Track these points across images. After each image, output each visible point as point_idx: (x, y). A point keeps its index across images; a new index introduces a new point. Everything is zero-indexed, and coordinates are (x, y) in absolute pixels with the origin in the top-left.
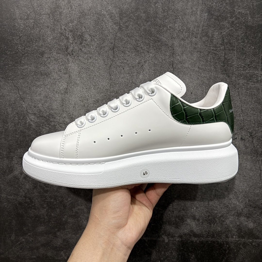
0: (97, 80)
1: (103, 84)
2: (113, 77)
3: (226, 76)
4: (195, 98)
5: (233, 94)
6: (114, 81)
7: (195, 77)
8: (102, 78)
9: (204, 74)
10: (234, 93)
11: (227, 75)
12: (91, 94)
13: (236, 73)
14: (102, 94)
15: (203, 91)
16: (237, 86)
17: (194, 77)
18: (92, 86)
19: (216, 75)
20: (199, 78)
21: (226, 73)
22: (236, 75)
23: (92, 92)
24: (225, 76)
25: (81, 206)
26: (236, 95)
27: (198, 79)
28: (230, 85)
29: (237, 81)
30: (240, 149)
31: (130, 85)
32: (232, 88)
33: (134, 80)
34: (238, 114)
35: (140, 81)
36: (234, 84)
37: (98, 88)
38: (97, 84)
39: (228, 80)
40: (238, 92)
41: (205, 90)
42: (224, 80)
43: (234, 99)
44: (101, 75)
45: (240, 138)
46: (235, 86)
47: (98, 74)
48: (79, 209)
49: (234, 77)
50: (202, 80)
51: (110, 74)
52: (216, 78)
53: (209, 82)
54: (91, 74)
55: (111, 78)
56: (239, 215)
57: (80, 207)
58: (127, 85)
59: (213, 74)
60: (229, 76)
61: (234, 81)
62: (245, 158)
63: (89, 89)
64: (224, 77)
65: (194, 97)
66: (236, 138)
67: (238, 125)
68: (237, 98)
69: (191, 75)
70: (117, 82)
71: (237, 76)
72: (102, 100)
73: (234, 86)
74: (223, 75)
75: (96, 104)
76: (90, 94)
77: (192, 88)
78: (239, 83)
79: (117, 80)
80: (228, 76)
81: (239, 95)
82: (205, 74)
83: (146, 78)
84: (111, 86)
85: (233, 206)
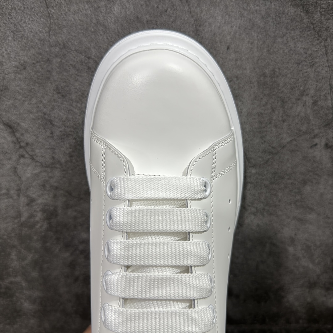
0: (20, 18)
1: (33, 27)
2: (53, 11)
3: (301, 12)
4: (236, 60)
5: (314, 51)
6: (56, 21)
7: (236, 12)
8: (29, 13)
9: (255, 6)
10: (316, 50)
11: (303, 7)
12: (8, 52)
13: (322, 4)
14: (33, 51)
15: (252, 43)
16: (324, 34)
17: (233, 12)
18: (8, 32)
19: (281, 9)
20: (245, 14)
21: (302, 5)
22: (323, 8)
23: (11, 47)
24: (299, 10)
25: (16, 276)
26: (321, 55)
27: (242, 15)
28: (309, 31)
29: (325, 23)
30: (322, 166)
31: (93, 30)
32: (312, 37)
33: (101, 18)
34: (322, 94)
35: (115, 21)
36: (317, 29)
37: (22, 37)
38: (20, 28)
39: (305, 21)
40: (325, 47)
41: (256, 42)
42: (298, 19)
43: (316, 62)
44: (28, 8)
45: (323, 143)
46: (320, 33)
47: (20, 4)
48: (11, 283)
49: (319, 14)
50: (250, 20)
51: (47, 5)
52: (280, 15)
53: (265, 23)
54: (5, 4)
55: (49, 14)
56: (312, 285)
57: (12, 279)
58: (87, 29)
59: (275, 4)
60: (307, 12)
61: (317, 21)
62: (330, 182)
63: (3, 41)
64: (297, 13)
65: (233, 56)
66: (314, 143)
67: (321, 118)
68: (323, 60)
69: (226, 7)
70: (64, 23)
71: (324, 10)
72: (34, 64)
73: (318, 34)
74: (295, 9)
75: (21, 74)
76: (6, 50)
77: (228, 37)
78: (329, 27)
79: (64, 19)
80: (305, 11)
81: (326, 55)
82: (258, 6)
83: (128, 13)
84: (51, 33)
85: (301, 270)
